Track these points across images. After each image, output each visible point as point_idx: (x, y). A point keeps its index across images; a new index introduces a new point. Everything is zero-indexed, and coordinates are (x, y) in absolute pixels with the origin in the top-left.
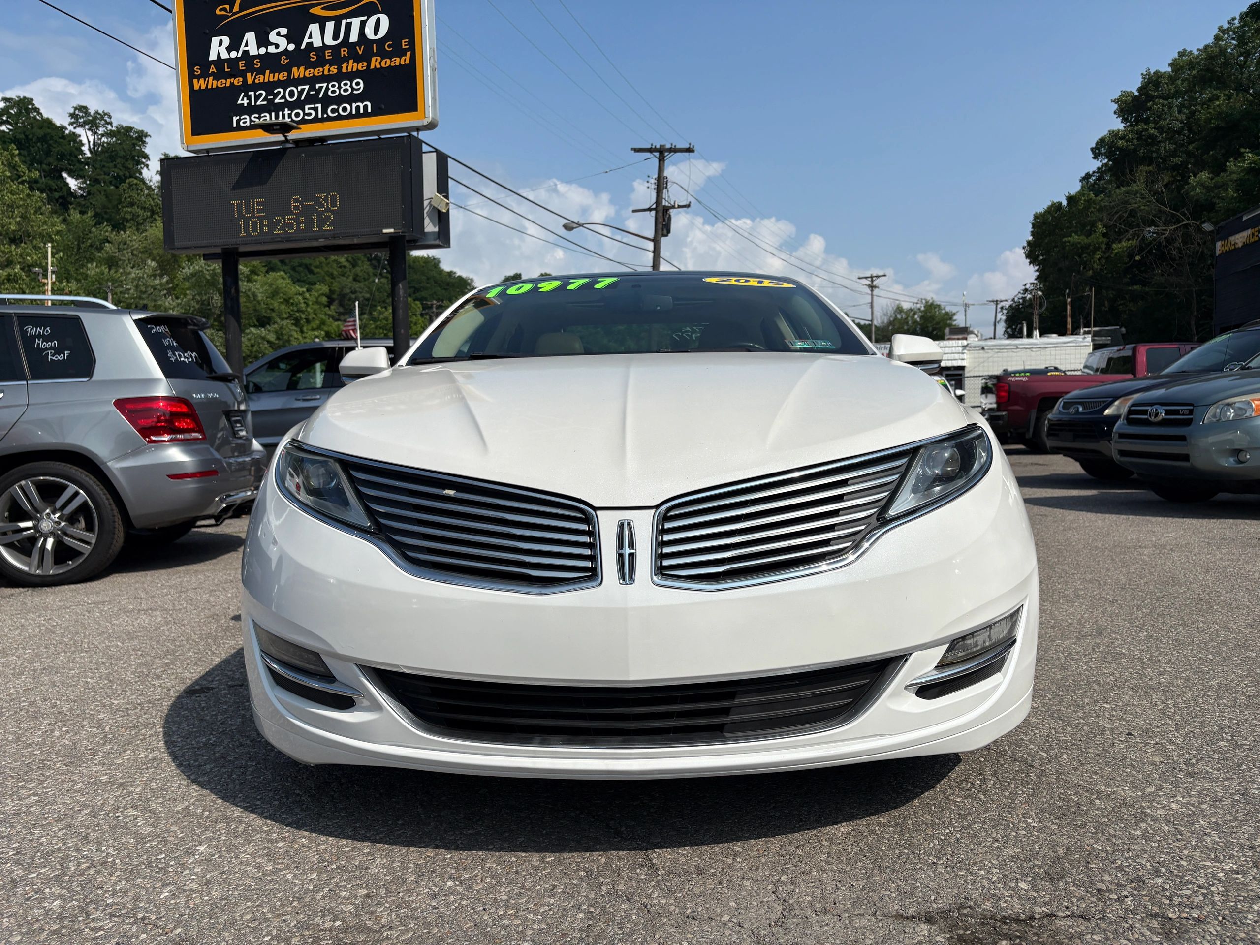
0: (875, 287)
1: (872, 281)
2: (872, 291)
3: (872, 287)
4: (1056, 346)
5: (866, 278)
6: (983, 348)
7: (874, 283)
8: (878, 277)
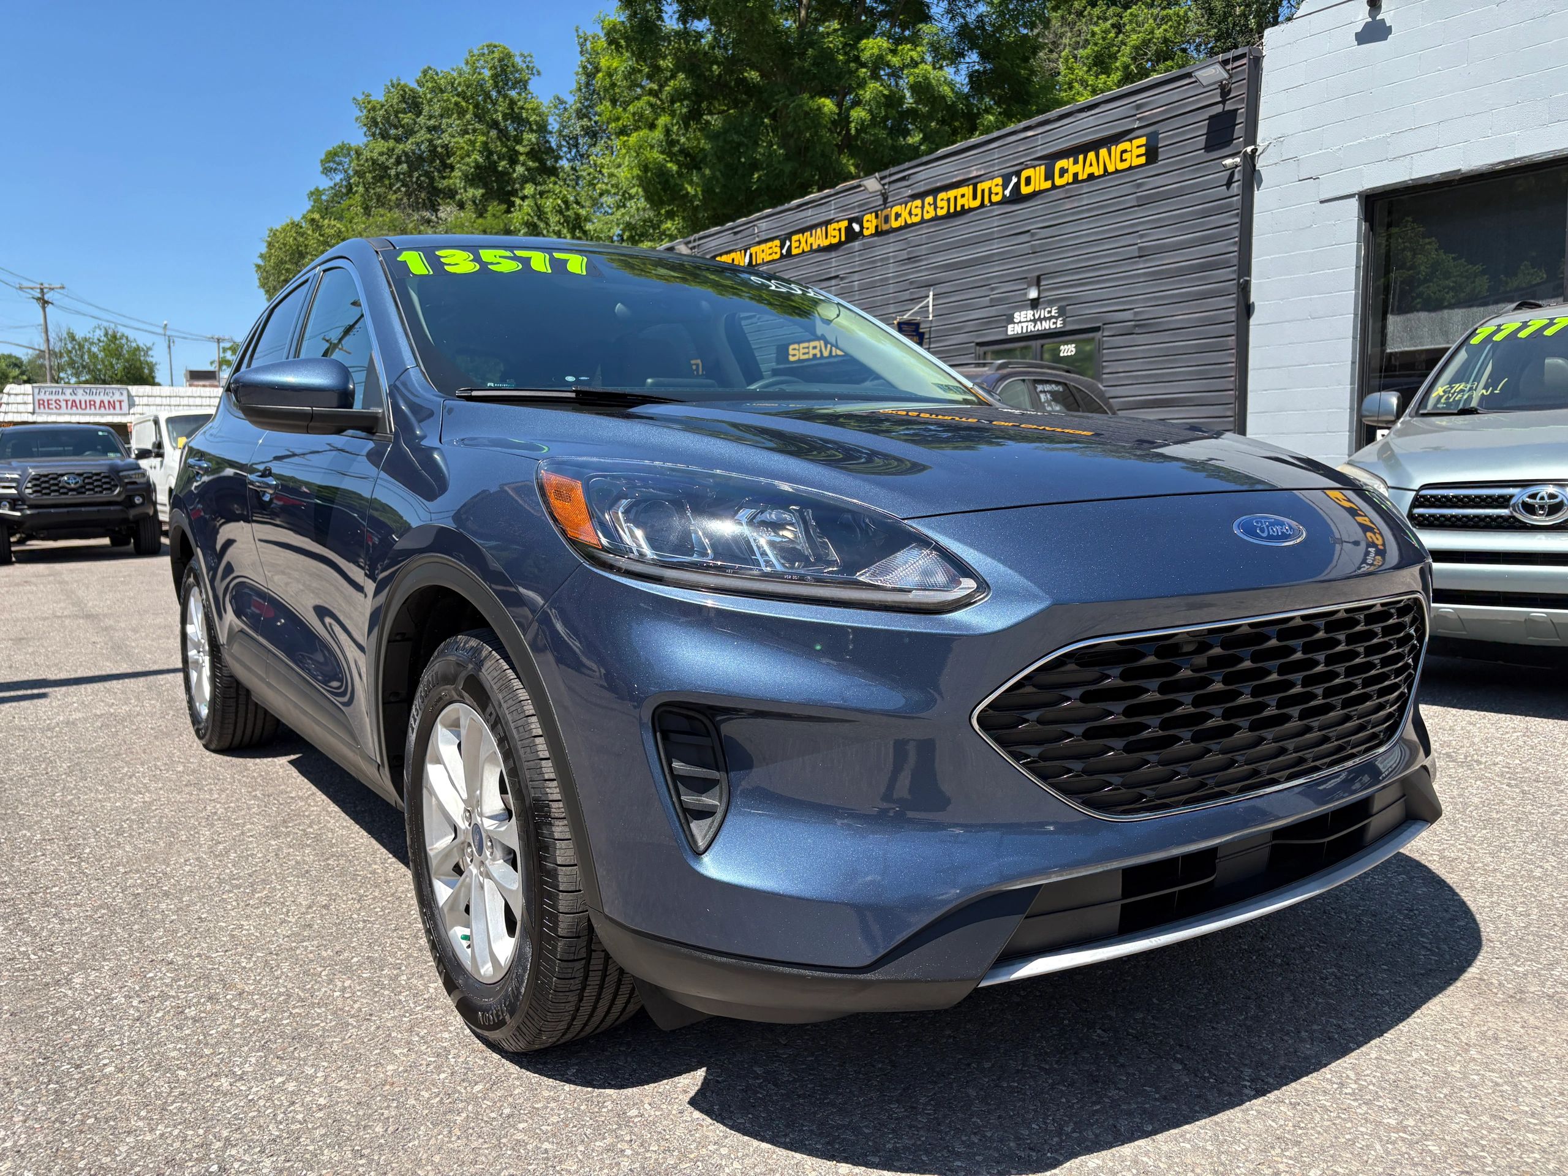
0: (47, 302)
1: (43, 294)
2: (44, 308)
3: (44, 303)
5: (32, 289)
7: (46, 298)
8: (51, 288)
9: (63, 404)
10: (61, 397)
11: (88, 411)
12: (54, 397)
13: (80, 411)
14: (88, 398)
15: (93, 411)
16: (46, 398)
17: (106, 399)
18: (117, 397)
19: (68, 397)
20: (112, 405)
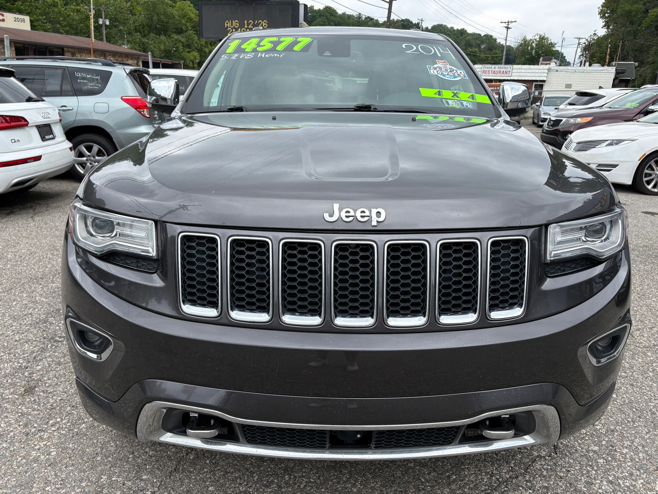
0: (509, 28)
1: (508, 25)
2: (507, 30)
3: (508, 28)
4: (596, 71)
5: (505, 23)
6: (557, 71)
8: (512, 22)
9: (490, 72)
10: (491, 70)
11: (498, 75)
12: (488, 70)
13: (496, 75)
14: (499, 70)
15: (500, 75)
16: (485, 70)
17: (505, 70)
18: (509, 70)
19: (493, 70)
20: (506, 73)
